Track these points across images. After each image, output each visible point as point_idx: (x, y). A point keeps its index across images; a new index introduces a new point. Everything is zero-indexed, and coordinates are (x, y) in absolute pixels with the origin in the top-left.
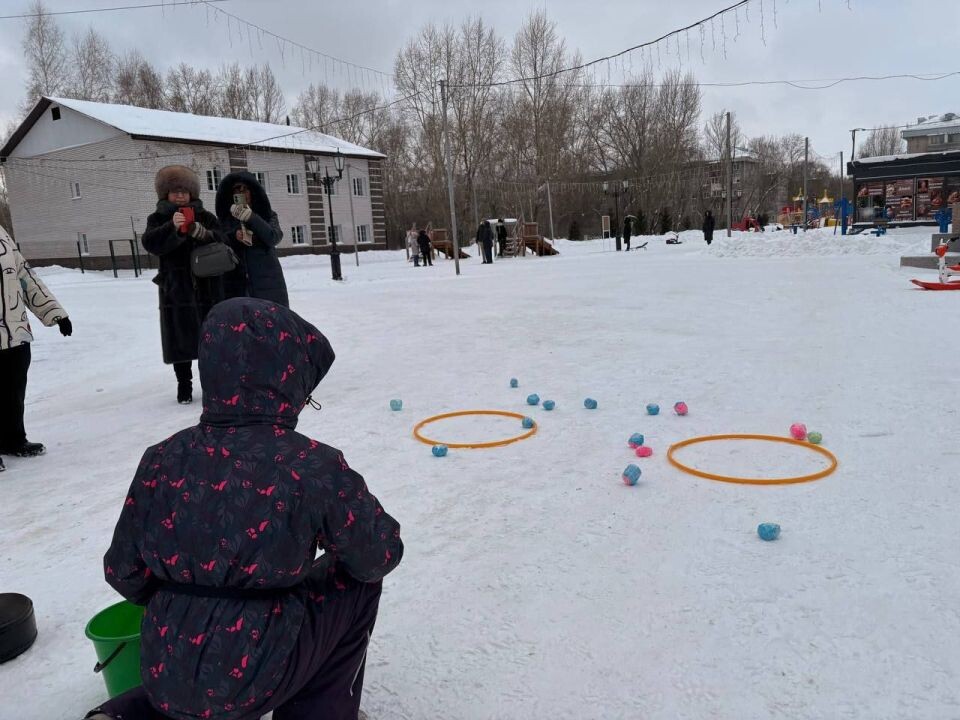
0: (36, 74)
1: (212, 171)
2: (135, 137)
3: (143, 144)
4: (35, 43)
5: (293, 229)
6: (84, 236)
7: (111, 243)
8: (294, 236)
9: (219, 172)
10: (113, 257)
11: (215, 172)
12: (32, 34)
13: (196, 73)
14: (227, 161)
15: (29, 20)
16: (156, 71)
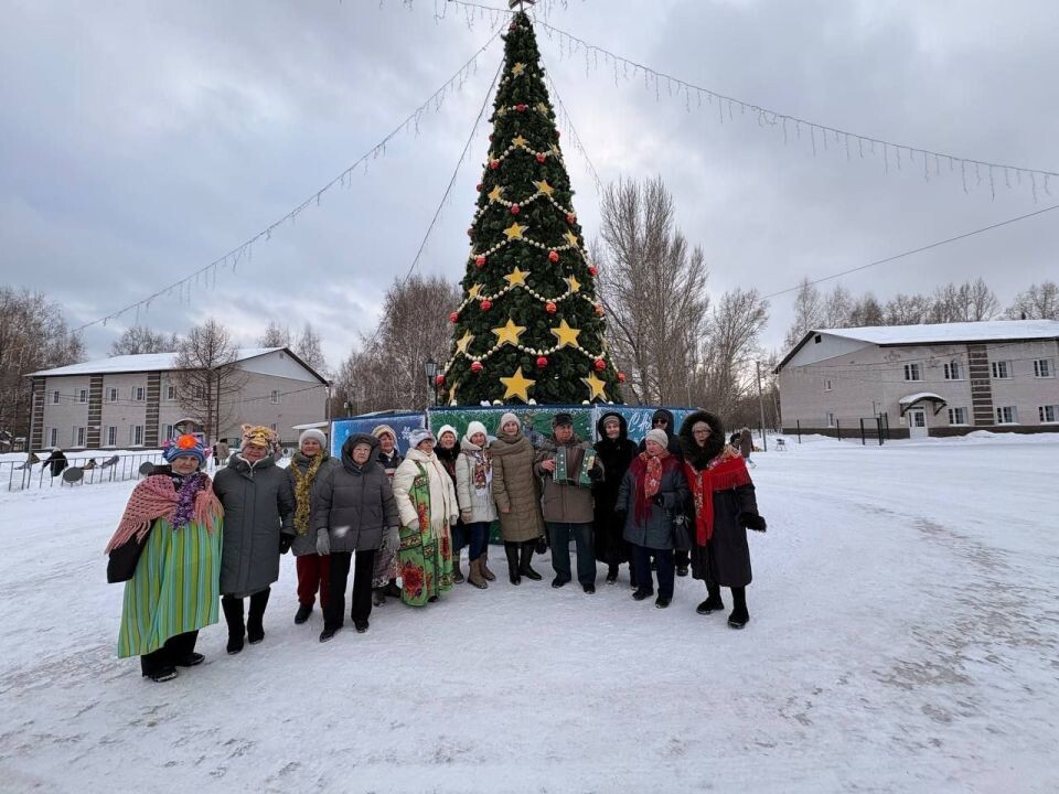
0: (799, 320)
1: (949, 364)
2: (882, 346)
3: (888, 350)
4: (801, 303)
5: (1041, 408)
6: (831, 415)
7: (862, 421)
8: (1042, 415)
9: (956, 365)
10: (862, 429)
11: (952, 365)
12: (800, 297)
13: (910, 299)
14: (966, 355)
15: (799, 290)
16: (878, 304)
